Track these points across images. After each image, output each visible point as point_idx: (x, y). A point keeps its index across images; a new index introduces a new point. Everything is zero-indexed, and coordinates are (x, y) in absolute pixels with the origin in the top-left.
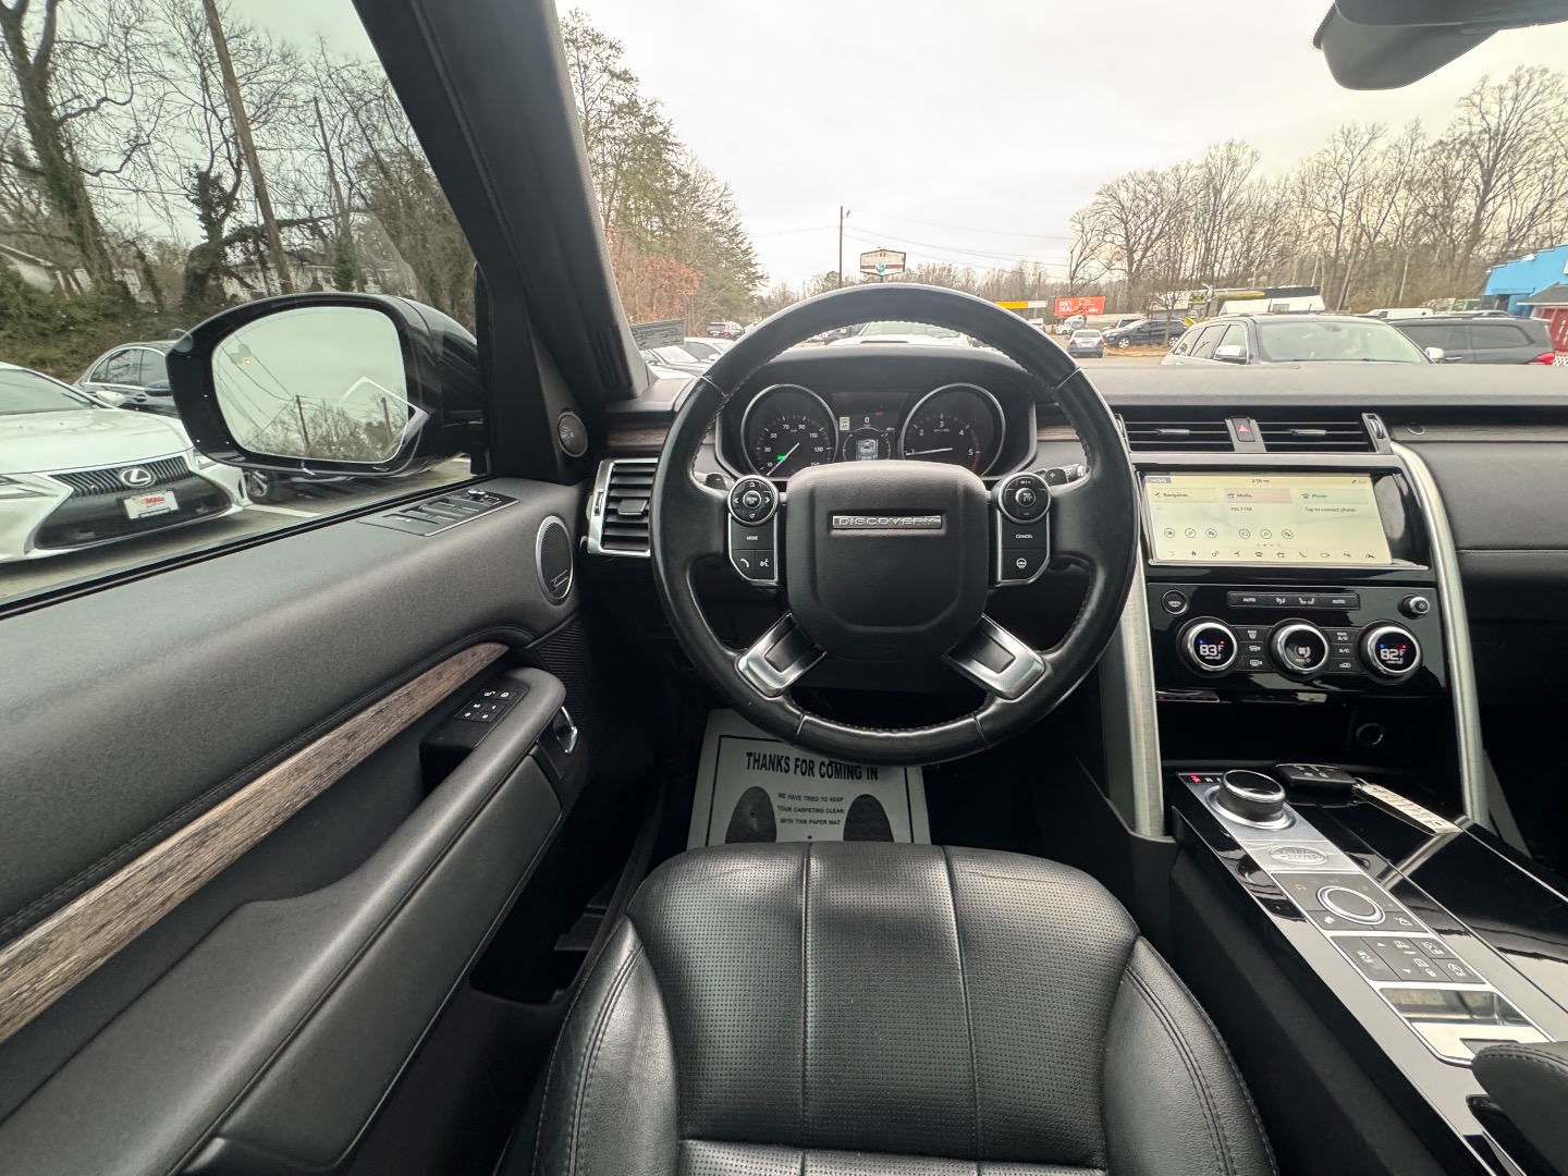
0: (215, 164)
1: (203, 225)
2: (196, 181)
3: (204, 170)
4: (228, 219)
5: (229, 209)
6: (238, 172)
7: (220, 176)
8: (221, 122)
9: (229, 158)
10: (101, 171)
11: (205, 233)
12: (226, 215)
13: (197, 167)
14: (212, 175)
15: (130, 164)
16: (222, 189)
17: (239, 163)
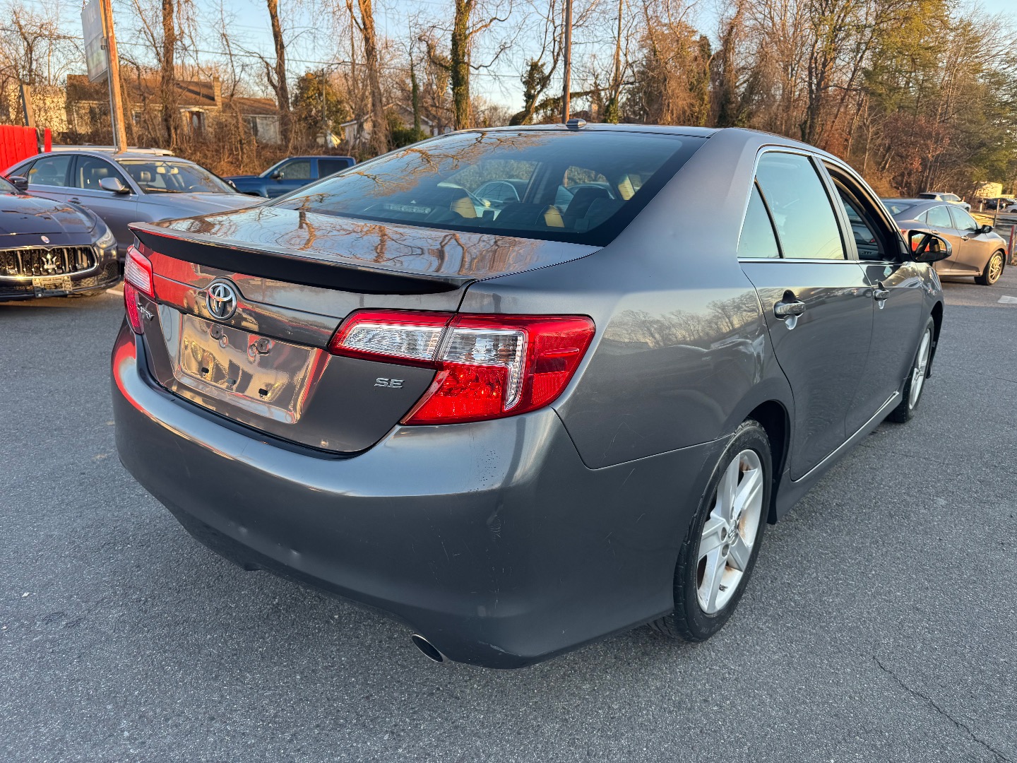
0: (544, 56)
1: (525, 99)
2: (529, 68)
3: (536, 59)
4: (541, 94)
5: (543, 86)
6: (556, 62)
7: (543, 65)
8: (555, 28)
9: (553, 52)
10: (481, 66)
11: (524, 104)
12: (539, 92)
13: (532, 60)
14: (540, 64)
15: (496, 61)
16: (542, 72)
17: (558, 54)
